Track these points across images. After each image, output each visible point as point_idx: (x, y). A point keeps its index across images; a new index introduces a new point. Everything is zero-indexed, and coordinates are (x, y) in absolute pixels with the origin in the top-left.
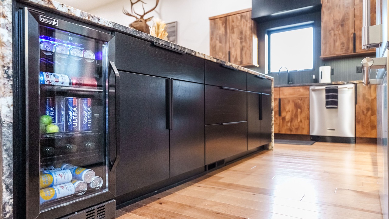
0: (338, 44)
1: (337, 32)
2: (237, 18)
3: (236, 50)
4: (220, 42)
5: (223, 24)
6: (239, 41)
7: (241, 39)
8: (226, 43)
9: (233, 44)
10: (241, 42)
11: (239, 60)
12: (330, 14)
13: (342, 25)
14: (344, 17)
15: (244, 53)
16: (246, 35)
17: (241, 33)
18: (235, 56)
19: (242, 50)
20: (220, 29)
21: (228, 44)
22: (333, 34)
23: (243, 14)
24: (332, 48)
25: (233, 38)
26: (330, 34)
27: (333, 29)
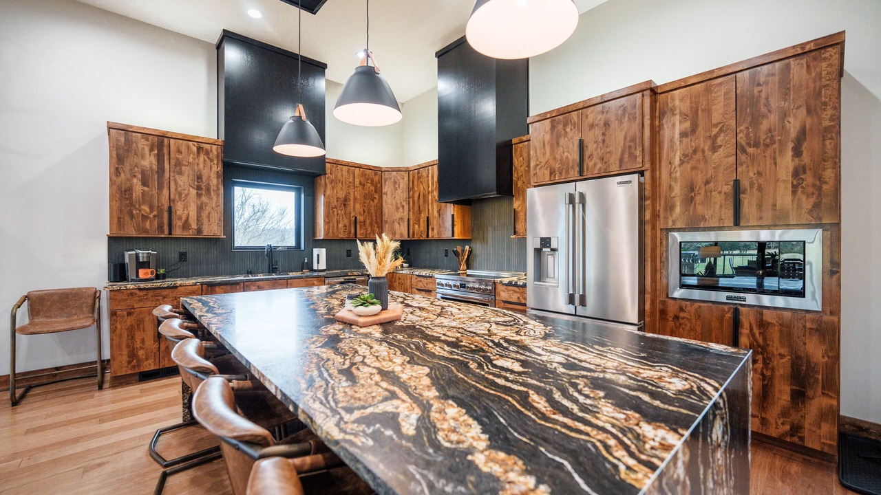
0: (340, 225)
1: (340, 212)
2: (188, 147)
3: (186, 207)
4: (145, 183)
5: (151, 150)
6: (193, 192)
7: (199, 188)
8: (160, 188)
9: (180, 194)
10: (199, 195)
11: (194, 226)
12: (333, 188)
13: (345, 205)
14: (346, 196)
15: (204, 214)
16: (209, 184)
17: (199, 178)
18: (184, 219)
19: (200, 208)
20: (143, 157)
21: (165, 191)
22: (335, 213)
23: (202, 145)
24: (335, 230)
25: (180, 183)
26: (333, 212)
27: (336, 207)
